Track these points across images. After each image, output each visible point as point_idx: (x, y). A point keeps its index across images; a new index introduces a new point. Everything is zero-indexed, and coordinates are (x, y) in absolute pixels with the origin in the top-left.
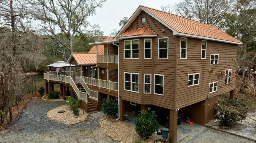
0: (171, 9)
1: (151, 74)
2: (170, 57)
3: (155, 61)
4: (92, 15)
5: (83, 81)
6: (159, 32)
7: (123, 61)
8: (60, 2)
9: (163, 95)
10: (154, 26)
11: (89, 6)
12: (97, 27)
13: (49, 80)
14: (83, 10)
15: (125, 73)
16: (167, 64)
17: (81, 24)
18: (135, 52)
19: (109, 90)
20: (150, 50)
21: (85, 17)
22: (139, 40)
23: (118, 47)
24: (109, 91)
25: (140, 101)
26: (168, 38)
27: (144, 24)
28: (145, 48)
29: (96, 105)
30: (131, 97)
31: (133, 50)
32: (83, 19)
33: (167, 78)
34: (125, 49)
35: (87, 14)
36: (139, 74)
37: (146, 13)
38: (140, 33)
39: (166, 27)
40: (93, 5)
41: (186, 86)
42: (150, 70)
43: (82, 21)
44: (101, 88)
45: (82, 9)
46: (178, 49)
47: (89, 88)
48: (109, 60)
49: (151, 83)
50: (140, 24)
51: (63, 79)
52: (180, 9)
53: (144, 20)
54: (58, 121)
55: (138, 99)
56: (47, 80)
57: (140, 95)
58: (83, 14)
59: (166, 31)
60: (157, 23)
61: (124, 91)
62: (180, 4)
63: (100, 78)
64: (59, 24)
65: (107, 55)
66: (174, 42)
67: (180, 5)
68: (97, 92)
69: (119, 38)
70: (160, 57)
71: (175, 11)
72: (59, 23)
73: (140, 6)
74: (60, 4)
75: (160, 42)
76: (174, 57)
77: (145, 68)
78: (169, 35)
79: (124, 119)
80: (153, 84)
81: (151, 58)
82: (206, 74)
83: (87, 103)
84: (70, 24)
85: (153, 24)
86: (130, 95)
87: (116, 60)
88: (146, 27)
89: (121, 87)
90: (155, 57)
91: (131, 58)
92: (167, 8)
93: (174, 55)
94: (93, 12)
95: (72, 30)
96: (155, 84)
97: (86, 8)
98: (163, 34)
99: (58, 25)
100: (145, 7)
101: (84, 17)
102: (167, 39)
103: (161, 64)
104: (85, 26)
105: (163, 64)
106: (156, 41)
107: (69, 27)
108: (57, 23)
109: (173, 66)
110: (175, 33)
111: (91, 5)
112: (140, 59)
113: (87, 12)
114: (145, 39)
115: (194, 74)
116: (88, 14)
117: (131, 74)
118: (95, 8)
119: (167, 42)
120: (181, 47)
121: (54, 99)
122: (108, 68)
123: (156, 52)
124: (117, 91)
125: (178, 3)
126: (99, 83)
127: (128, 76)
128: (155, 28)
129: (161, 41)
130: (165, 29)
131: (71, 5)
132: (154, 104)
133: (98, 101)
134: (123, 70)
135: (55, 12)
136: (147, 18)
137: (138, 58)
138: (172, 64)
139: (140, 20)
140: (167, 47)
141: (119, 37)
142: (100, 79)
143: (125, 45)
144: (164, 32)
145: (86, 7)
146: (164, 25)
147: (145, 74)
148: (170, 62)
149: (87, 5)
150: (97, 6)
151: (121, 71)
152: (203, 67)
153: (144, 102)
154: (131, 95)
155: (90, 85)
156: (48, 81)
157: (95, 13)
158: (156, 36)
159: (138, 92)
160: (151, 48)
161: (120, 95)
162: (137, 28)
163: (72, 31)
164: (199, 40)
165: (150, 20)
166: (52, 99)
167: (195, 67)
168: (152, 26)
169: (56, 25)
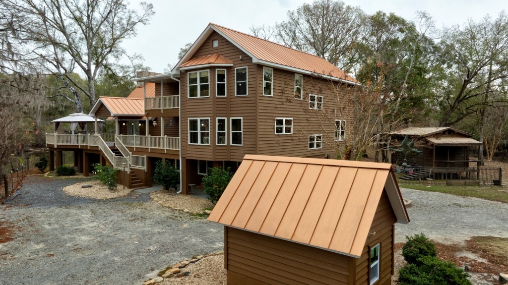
0: (267, 33)
1: (226, 118)
2: (251, 92)
3: (232, 100)
4: (130, 37)
5: (121, 142)
6: (235, 60)
7: (188, 102)
8: (71, 12)
9: (242, 145)
10: (229, 52)
11: (124, 22)
12: (139, 58)
13: (57, 145)
14: (112, 28)
15: (189, 119)
16: (246, 102)
17: (110, 52)
18: (204, 88)
19: (165, 150)
20: (224, 84)
21: (118, 40)
22: (209, 70)
23: (179, 82)
24: (165, 152)
25: (211, 157)
26: (247, 67)
27: (216, 49)
28: (218, 81)
29: (143, 177)
30: (199, 153)
31: (201, 85)
32: (113, 44)
33: (246, 121)
34: (189, 84)
35: (121, 35)
36: (209, 118)
37: (218, 34)
38: (211, 60)
39: (244, 53)
40: (132, 20)
41: (272, 133)
42: (225, 112)
43: (111, 47)
44: (151, 149)
45: (111, 25)
46: (260, 82)
47: (130, 153)
48: (165, 104)
49: (226, 131)
50: (211, 49)
51: (83, 142)
52: (283, 33)
53: (216, 44)
54: (84, 196)
55: (208, 154)
56: (53, 145)
57: (211, 148)
58: (112, 34)
59: (245, 58)
60: (232, 48)
61: (188, 147)
62: (283, 24)
63: (150, 133)
64: (70, 50)
65: (162, 96)
66: (254, 73)
67: (283, 26)
68: (145, 156)
69: (180, 69)
70: (238, 94)
71: (276, 36)
72: (70, 48)
73: (210, 24)
74: (72, 16)
75: (237, 74)
76: (254, 92)
77: (217, 109)
78: (248, 64)
79: (188, 191)
80: (229, 131)
81: (226, 96)
82: (302, 121)
83: (128, 173)
84: (90, 51)
85: (228, 49)
86: (196, 150)
87: (175, 103)
88: (218, 53)
89: (183, 143)
90: (231, 94)
91: (199, 96)
92: (261, 31)
93: (254, 89)
94: (132, 32)
95: (94, 61)
96: (231, 131)
97: (118, 25)
98: (241, 62)
99: (69, 52)
100: (218, 26)
101: (114, 40)
102: (246, 69)
103: (240, 102)
104: (117, 57)
105: (241, 102)
106: (232, 72)
107: (89, 56)
108: (66, 49)
109: (254, 105)
110: (255, 61)
111: (127, 20)
112: (211, 97)
113: (120, 32)
114: (217, 70)
115: (284, 119)
116: (123, 36)
117: (199, 119)
118: (134, 24)
119: (246, 72)
120: (265, 80)
121: (67, 175)
122: (163, 117)
123: (232, 88)
124: (177, 149)
125: (279, 23)
126: (148, 142)
127: (194, 124)
128: (231, 54)
129: (239, 72)
130: (243, 55)
131: (92, 18)
132: (232, 160)
133: (146, 171)
134: (187, 115)
135: (63, 29)
136: (220, 41)
137: (208, 95)
138: (252, 102)
139: (211, 43)
140: (246, 80)
141: (181, 67)
142: (150, 136)
143: (190, 79)
144: (241, 60)
145: (119, 22)
146: (241, 51)
147: (217, 118)
148: (250, 99)
149: (121, 19)
150: (139, 21)
151: (183, 119)
152: (297, 110)
153: (217, 157)
154: (199, 150)
155: (133, 148)
156: (56, 147)
157: (135, 34)
158: (232, 65)
159: (209, 144)
160: (226, 83)
161: (182, 155)
162: (207, 55)
163: (94, 64)
164: (292, 73)
165: (224, 44)
166: (63, 176)
167: (285, 109)
168: (227, 52)
169: (64, 51)
